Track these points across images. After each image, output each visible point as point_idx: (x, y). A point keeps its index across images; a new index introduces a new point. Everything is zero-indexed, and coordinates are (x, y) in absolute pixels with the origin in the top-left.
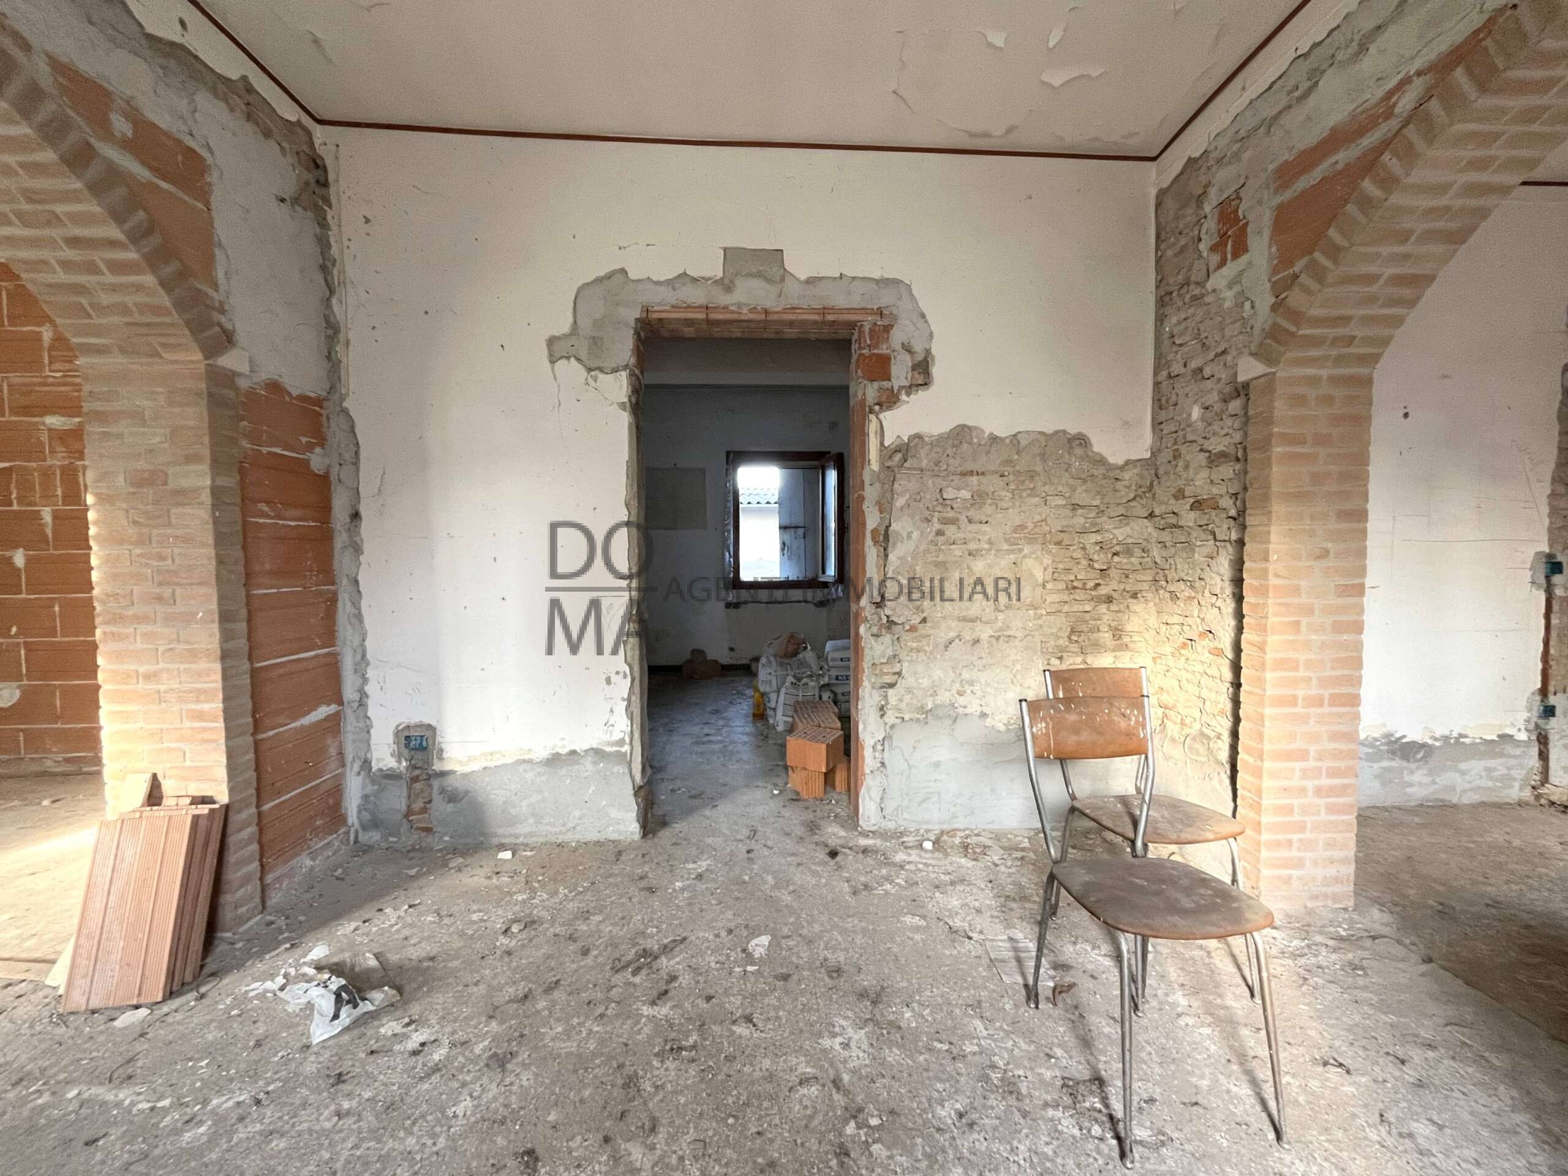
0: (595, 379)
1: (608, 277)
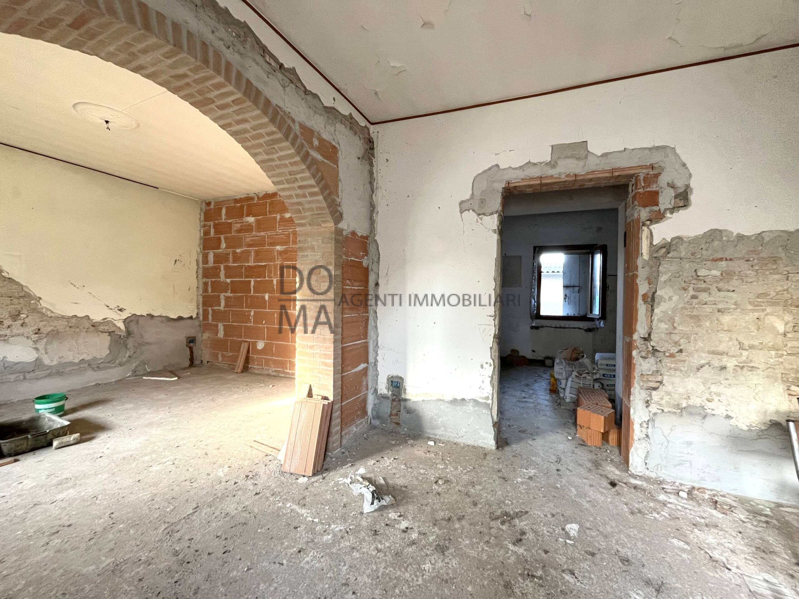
0: (481, 219)
1: (490, 169)
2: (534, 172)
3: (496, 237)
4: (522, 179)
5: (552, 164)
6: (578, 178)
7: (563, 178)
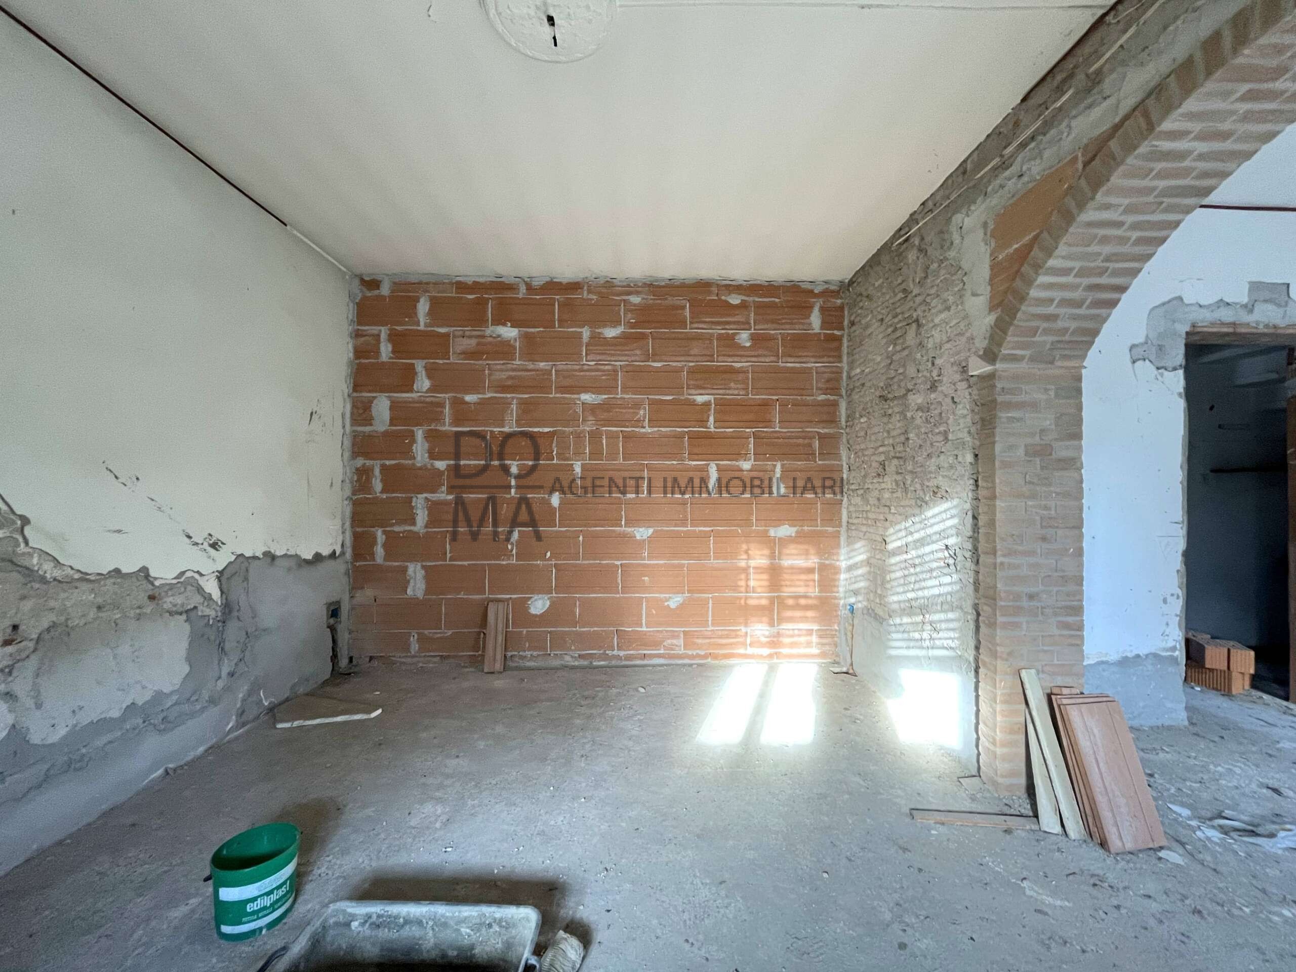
0: (1162, 375)
1: (1169, 301)
2: (1226, 315)
3: (1181, 405)
4: (1212, 324)
5: (1249, 308)
6: (1279, 331)
7: (1261, 329)
